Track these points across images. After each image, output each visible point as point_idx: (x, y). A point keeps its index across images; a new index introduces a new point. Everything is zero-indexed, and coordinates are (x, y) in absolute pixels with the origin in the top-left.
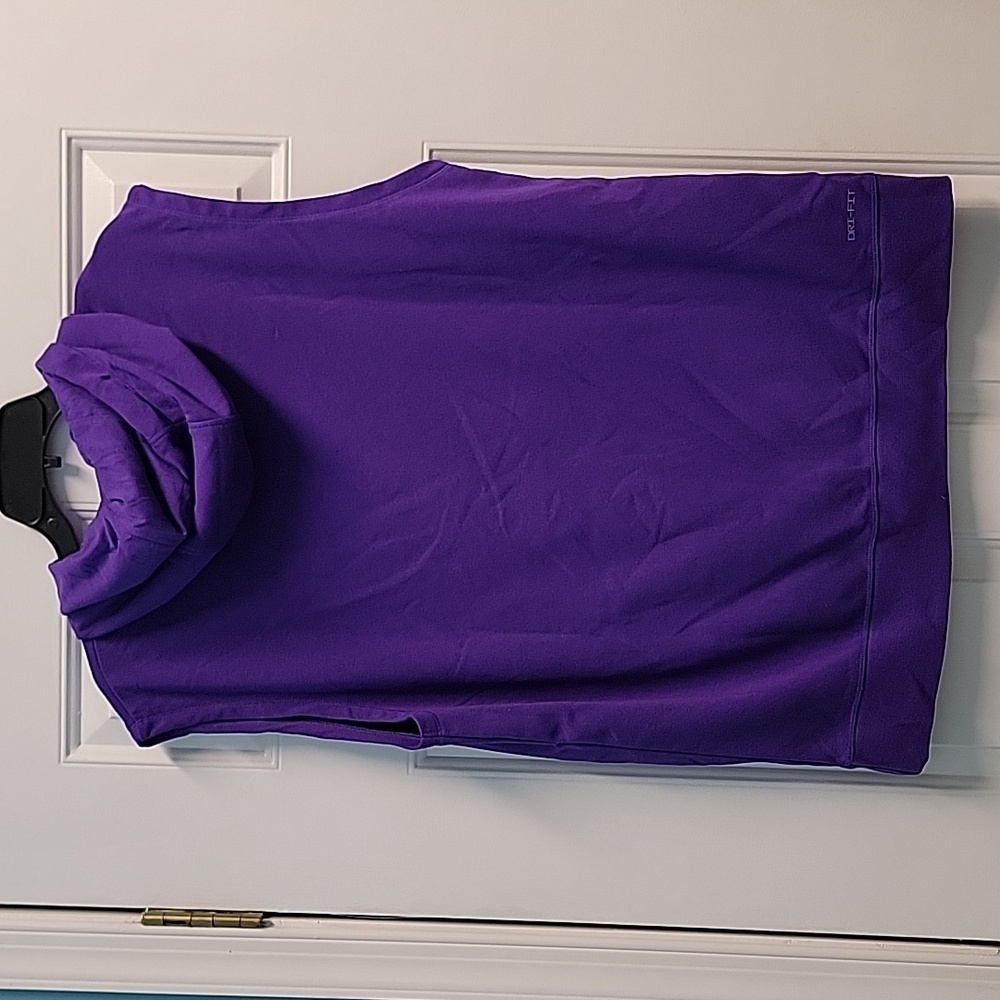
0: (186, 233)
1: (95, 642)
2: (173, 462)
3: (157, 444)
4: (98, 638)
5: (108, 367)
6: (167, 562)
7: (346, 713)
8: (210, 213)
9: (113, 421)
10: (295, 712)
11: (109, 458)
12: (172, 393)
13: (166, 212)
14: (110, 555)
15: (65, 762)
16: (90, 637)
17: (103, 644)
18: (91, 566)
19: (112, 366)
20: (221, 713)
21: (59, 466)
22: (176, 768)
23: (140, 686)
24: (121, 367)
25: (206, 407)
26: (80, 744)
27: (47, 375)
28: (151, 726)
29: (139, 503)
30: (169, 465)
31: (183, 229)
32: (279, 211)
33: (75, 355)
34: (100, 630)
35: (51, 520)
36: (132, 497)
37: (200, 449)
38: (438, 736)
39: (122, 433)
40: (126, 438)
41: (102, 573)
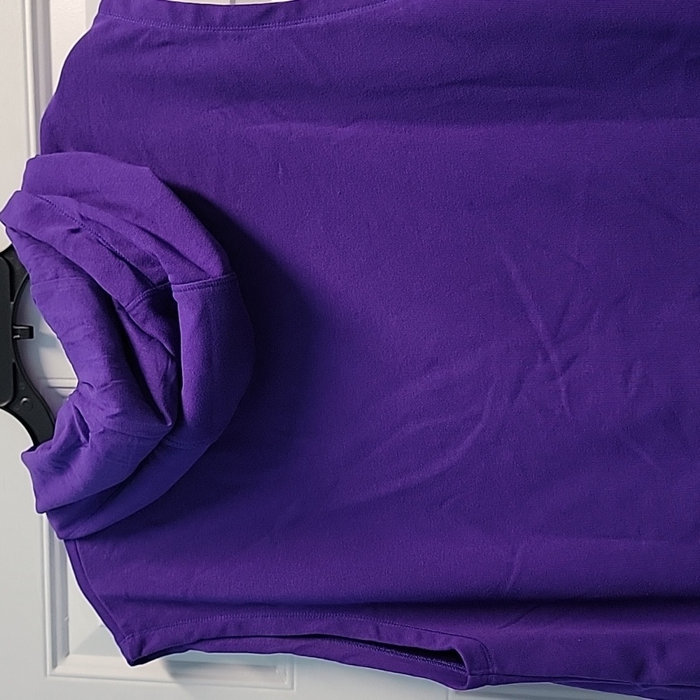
0: (168, 48)
1: (77, 543)
2: (155, 334)
3: (134, 312)
4: (80, 539)
5: (78, 218)
6: (152, 456)
7: (372, 632)
8: (196, 21)
9: (81, 285)
10: (312, 628)
11: (75, 332)
12: (150, 247)
13: (143, 24)
14: (82, 448)
15: (51, 675)
16: (70, 538)
17: (87, 546)
18: (62, 461)
19: (82, 217)
20: (224, 629)
21: (31, 336)
22: (174, 685)
23: (130, 595)
24: (91, 218)
25: (192, 264)
26: (68, 654)
27: (11, 230)
28: (143, 643)
29: (111, 388)
30: (151, 338)
31: (165, 44)
32: (280, 14)
33: (40, 205)
34: (80, 531)
35: (25, 399)
36: (102, 380)
37: (187, 318)
38: (489, 674)
39: (92, 299)
40: (97, 305)
41: (74, 470)
